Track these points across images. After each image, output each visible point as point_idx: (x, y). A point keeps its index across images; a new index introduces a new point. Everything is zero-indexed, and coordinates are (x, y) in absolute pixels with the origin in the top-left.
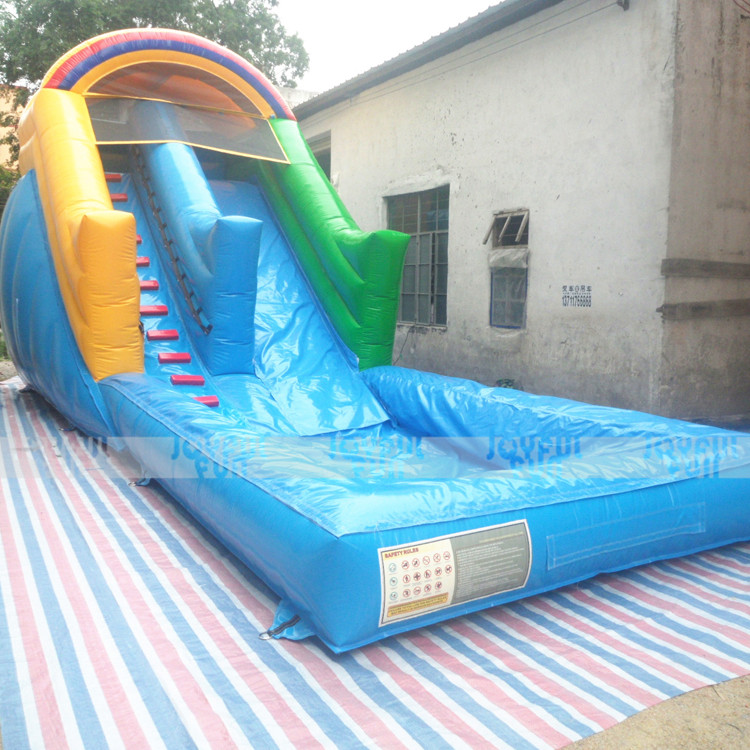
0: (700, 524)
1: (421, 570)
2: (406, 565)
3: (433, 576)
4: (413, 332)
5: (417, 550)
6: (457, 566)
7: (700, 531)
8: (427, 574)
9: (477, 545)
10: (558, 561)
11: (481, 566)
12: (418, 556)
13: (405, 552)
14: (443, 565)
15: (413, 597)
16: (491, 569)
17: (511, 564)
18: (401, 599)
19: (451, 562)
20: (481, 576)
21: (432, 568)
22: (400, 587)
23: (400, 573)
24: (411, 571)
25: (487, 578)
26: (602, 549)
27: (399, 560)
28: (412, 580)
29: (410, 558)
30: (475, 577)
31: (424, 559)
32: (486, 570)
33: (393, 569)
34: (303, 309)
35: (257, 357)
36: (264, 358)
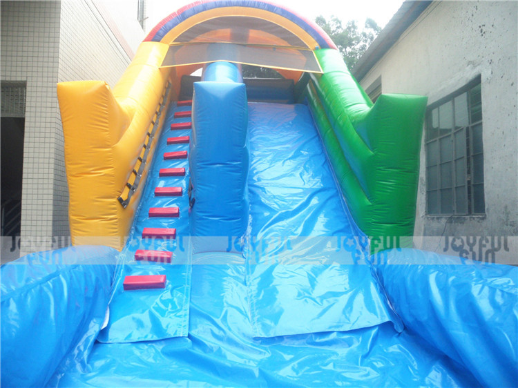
4: (451, 222)
34: (322, 193)
35: (254, 234)
36: (260, 236)
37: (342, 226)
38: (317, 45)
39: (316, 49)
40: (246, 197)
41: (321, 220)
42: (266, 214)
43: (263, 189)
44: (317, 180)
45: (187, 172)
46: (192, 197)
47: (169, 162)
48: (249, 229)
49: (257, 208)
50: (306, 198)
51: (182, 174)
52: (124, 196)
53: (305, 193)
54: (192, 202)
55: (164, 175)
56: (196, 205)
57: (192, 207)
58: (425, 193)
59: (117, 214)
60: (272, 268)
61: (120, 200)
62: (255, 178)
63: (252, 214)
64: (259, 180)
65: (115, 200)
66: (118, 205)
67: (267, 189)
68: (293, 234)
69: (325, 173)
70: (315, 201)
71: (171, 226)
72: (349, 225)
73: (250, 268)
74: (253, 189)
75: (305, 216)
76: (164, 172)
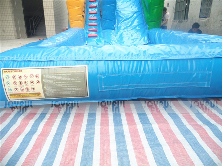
0: (206, 83)
1: (23, 80)
2: (15, 77)
3: (29, 84)
4: (179, 22)
5: (22, 71)
6: (43, 82)
7: (206, 86)
8: (26, 83)
9: (54, 74)
10: (105, 88)
11: (57, 84)
12: (22, 74)
13: (15, 71)
14: (35, 80)
15: (20, 92)
16: (63, 86)
17: (75, 85)
18: (14, 92)
19: (40, 79)
20: (58, 88)
21: (29, 80)
22: (13, 87)
23: (11, 80)
24: (17, 80)
25: (62, 90)
26: (135, 86)
27: (11, 75)
28: (18, 84)
29: (17, 74)
30: (54, 88)
31: (24, 76)
32: (60, 86)
33: (8, 78)
34: (137, 13)
35: (118, 25)
36: (119, 25)
37: (141, 23)
40: (116, 14)
41: (136, 21)
42: (121, 19)
43: (120, 12)
44: (136, 8)
45: (97, 6)
46: (101, 14)
47: (91, 3)
48: (116, 24)
49: (118, 17)
50: (132, 14)
51: (96, 7)
52: (83, 14)
53: (132, 13)
54: (101, 16)
55: (90, 7)
56: (103, 17)
57: (101, 17)
58: (174, 12)
59: (82, 19)
60: (122, 33)
61: (82, 15)
62: (118, 8)
63: (117, 19)
64: (119, 9)
65: (81, 15)
66: (82, 17)
67: (121, 11)
68: (128, 24)
69: (139, 6)
70: (135, 15)
71: (95, 22)
72: (144, 23)
73: (117, 33)
74: (117, 12)
75: (131, 20)
76: (90, 6)
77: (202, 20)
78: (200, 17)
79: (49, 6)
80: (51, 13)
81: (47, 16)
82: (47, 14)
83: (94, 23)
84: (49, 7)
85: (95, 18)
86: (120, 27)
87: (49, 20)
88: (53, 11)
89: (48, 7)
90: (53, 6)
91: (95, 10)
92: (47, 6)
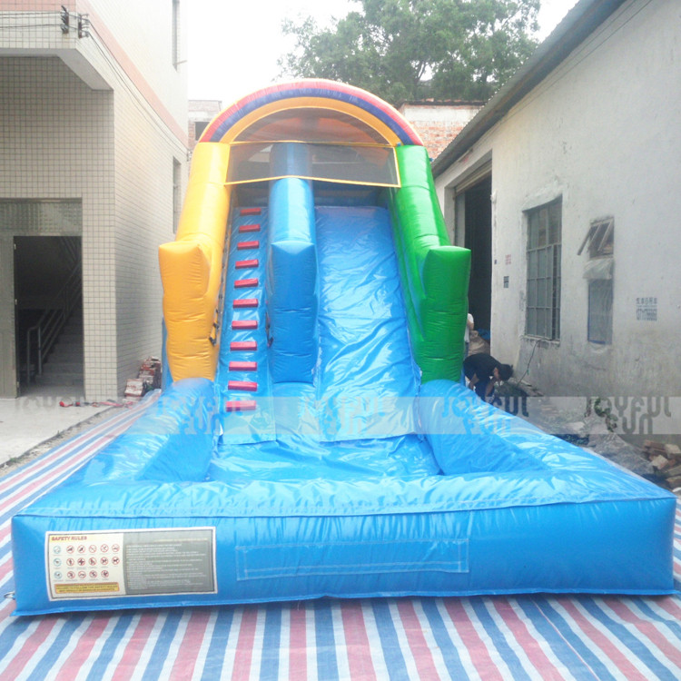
1: (87, 556)
2: (71, 549)
3: (99, 564)
4: (539, 346)
5: (86, 538)
6: (125, 560)
7: (459, 571)
8: (92, 561)
9: (150, 543)
10: (249, 574)
11: (154, 564)
12: (86, 544)
13: (73, 538)
14: (110, 555)
15: (78, 580)
16: (164, 568)
17: (190, 567)
18: (65, 580)
19: (120, 555)
20: (153, 573)
21: (98, 556)
22: (64, 569)
23: (64, 556)
24: (76, 556)
25: (162, 576)
27: (64, 544)
28: (76, 565)
29: (76, 544)
30: (147, 573)
31: (90, 547)
32: (159, 568)
33: (58, 551)
34: (390, 324)
35: (323, 367)
36: (327, 369)
37: (402, 358)
38: (398, 141)
39: (398, 146)
40: (317, 335)
41: (385, 353)
42: (335, 346)
43: (333, 320)
44: (385, 308)
45: (260, 302)
46: (271, 336)
47: (239, 291)
48: (319, 362)
49: (327, 342)
50: (374, 329)
51: (253, 306)
52: (213, 336)
53: (373, 324)
54: (271, 341)
55: (238, 307)
56: (274, 343)
57: (270, 345)
58: (525, 310)
59: (208, 351)
60: (336, 395)
61: (211, 339)
62: (326, 309)
63: (322, 346)
64: (329, 311)
65: (207, 340)
66: (209, 344)
67: (337, 321)
68: (356, 366)
69: (396, 301)
70: (383, 332)
71: (250, 359)
72: (410, 357)
73: (319, 394)
74: (323, 320)
75: (369, 348)
76: (236, 304)
77: (596, 349)
78: (588, 339)
79: (102, 294)
80: (108, 316)
81: (92, 327)
82: (92, 322)
83: (247, 360)
84: (102, 300)
85: (251, 342)
86: (332, 374)
87: (97, 338)
88: (114, 311)
89: (97, 300)
90: (113, 295)
91: (252, 317)
92: (97, 294)
